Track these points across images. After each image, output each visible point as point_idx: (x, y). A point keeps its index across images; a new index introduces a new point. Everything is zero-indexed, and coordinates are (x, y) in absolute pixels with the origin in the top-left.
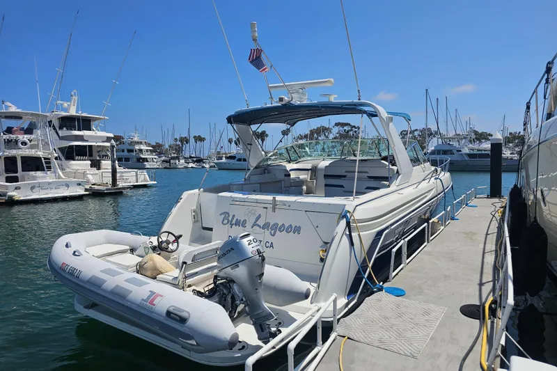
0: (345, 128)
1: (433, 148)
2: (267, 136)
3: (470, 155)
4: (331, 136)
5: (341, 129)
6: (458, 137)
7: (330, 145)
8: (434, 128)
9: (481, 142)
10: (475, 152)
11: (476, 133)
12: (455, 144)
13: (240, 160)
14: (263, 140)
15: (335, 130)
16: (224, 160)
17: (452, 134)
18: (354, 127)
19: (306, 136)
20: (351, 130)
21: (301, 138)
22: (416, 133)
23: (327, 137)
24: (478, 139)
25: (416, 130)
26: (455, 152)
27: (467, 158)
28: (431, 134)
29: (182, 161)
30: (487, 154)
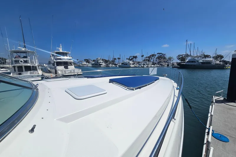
0: (161, 54)
1: (188, 60)
2: (137, 57)
4: (156, 57)
5: (159, 55)
6: (198, 57)
8: (189, 54)
9: (206, 58)
10: (204, 61)
11: (204, 55)
12: (197, 59)
13: (125, 64)
14: (136, 59)
15: (157, 55)
17: (196, 55)
18: (163, 54)
21: (147, 57)
22: (183, 56)
24: (205, 57)
26: (196, 62)
27: (201, 64)
28: (188, 56)
29: (111, 65)
30: (210, 62)
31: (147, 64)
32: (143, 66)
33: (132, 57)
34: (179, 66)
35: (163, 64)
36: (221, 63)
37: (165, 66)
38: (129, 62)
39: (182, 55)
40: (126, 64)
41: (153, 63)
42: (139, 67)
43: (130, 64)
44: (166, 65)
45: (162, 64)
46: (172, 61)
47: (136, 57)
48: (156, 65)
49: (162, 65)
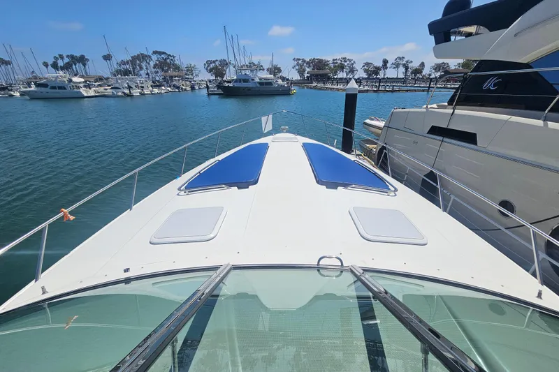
0: (163, 56)
3: (259, 83)
4: (152, 64)
5: (159, 56)
7: (153, 70)
10: (263, 81)
13: (54, 88)
15: (154, 57)
16: (33, 88)
18: (170, 55)
19: (128, 62)
20: (168, 58)
22: (217, 63)
23: (149, 64)
25: (217, 61)
26: (250, 80)
27: (258, 85)
30: (271, 83)
31: (137, 87)
32: (127, 91)
33: (66, 60)
34: (220, 91)
35: (180, 83)
36: (285, 83)
37: (186, 90)
38: (70, 81)
39: (214, 62)
40: (60, 88)
41: (153, 82)
42: (114, 96)
43: (79, 88)
44: (189, 89)
45: (177, 84)
46: (197, 75)
47: (82, 60)
48: (163, 88)
49: (178, 88)
